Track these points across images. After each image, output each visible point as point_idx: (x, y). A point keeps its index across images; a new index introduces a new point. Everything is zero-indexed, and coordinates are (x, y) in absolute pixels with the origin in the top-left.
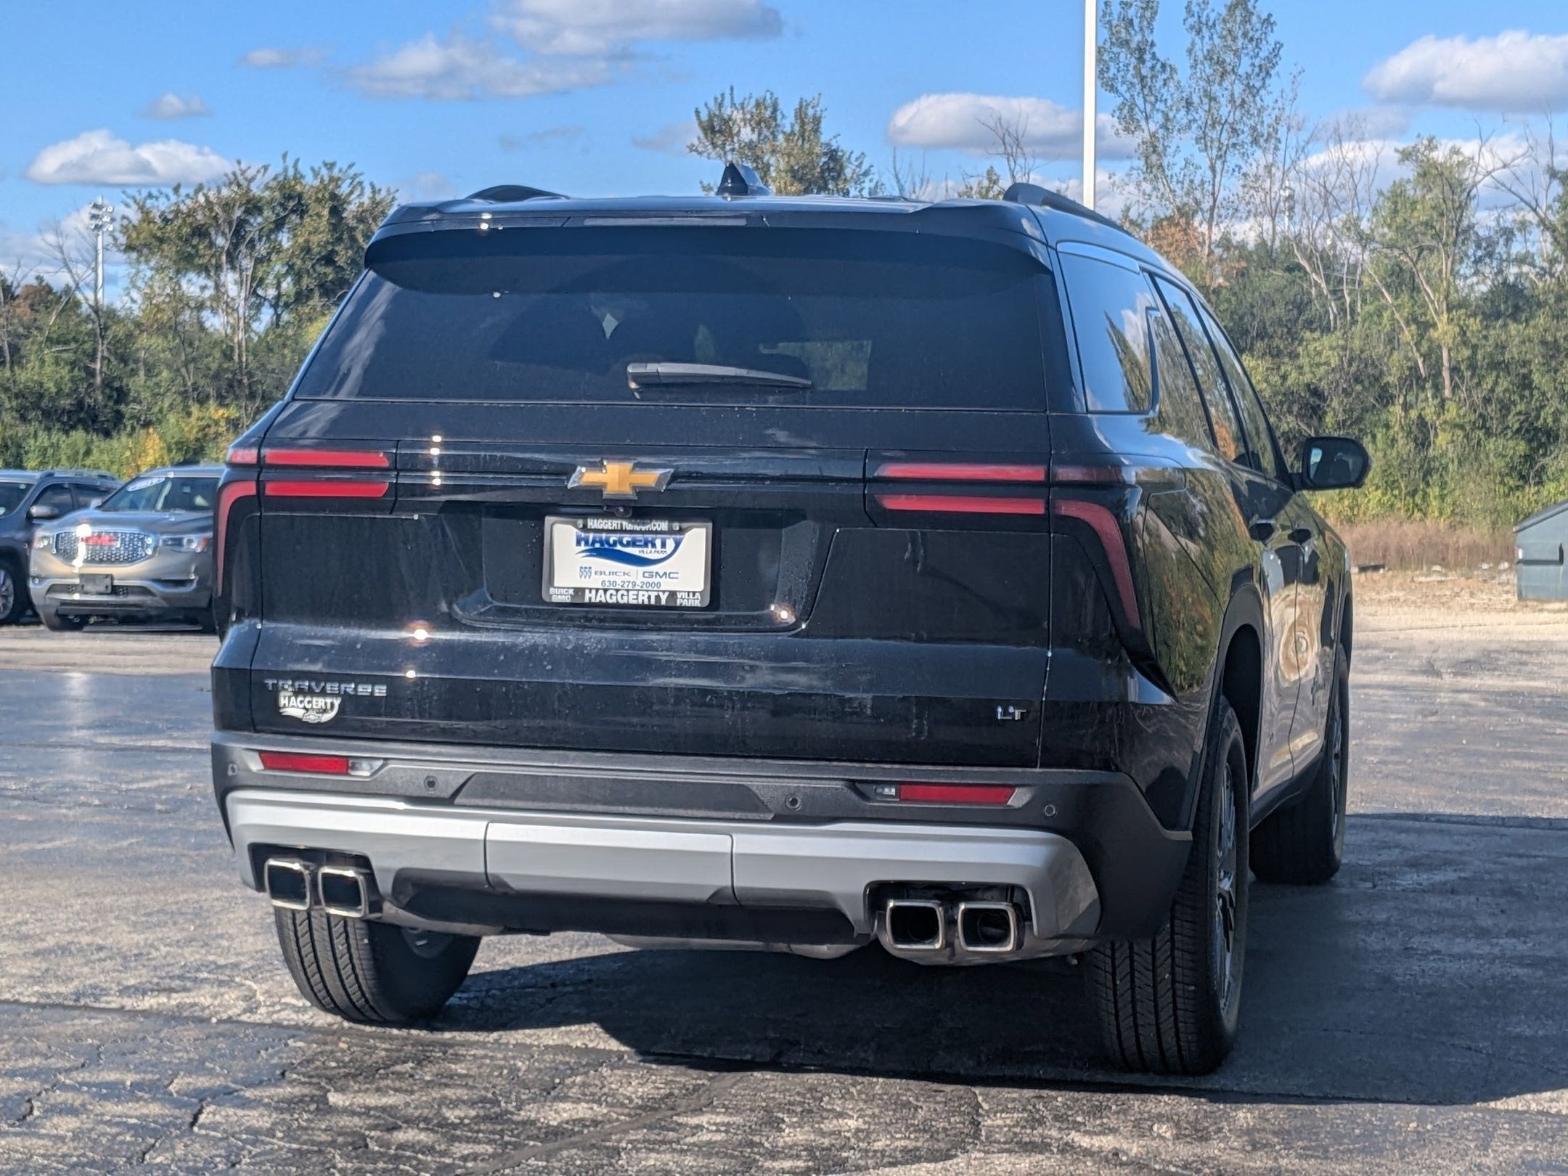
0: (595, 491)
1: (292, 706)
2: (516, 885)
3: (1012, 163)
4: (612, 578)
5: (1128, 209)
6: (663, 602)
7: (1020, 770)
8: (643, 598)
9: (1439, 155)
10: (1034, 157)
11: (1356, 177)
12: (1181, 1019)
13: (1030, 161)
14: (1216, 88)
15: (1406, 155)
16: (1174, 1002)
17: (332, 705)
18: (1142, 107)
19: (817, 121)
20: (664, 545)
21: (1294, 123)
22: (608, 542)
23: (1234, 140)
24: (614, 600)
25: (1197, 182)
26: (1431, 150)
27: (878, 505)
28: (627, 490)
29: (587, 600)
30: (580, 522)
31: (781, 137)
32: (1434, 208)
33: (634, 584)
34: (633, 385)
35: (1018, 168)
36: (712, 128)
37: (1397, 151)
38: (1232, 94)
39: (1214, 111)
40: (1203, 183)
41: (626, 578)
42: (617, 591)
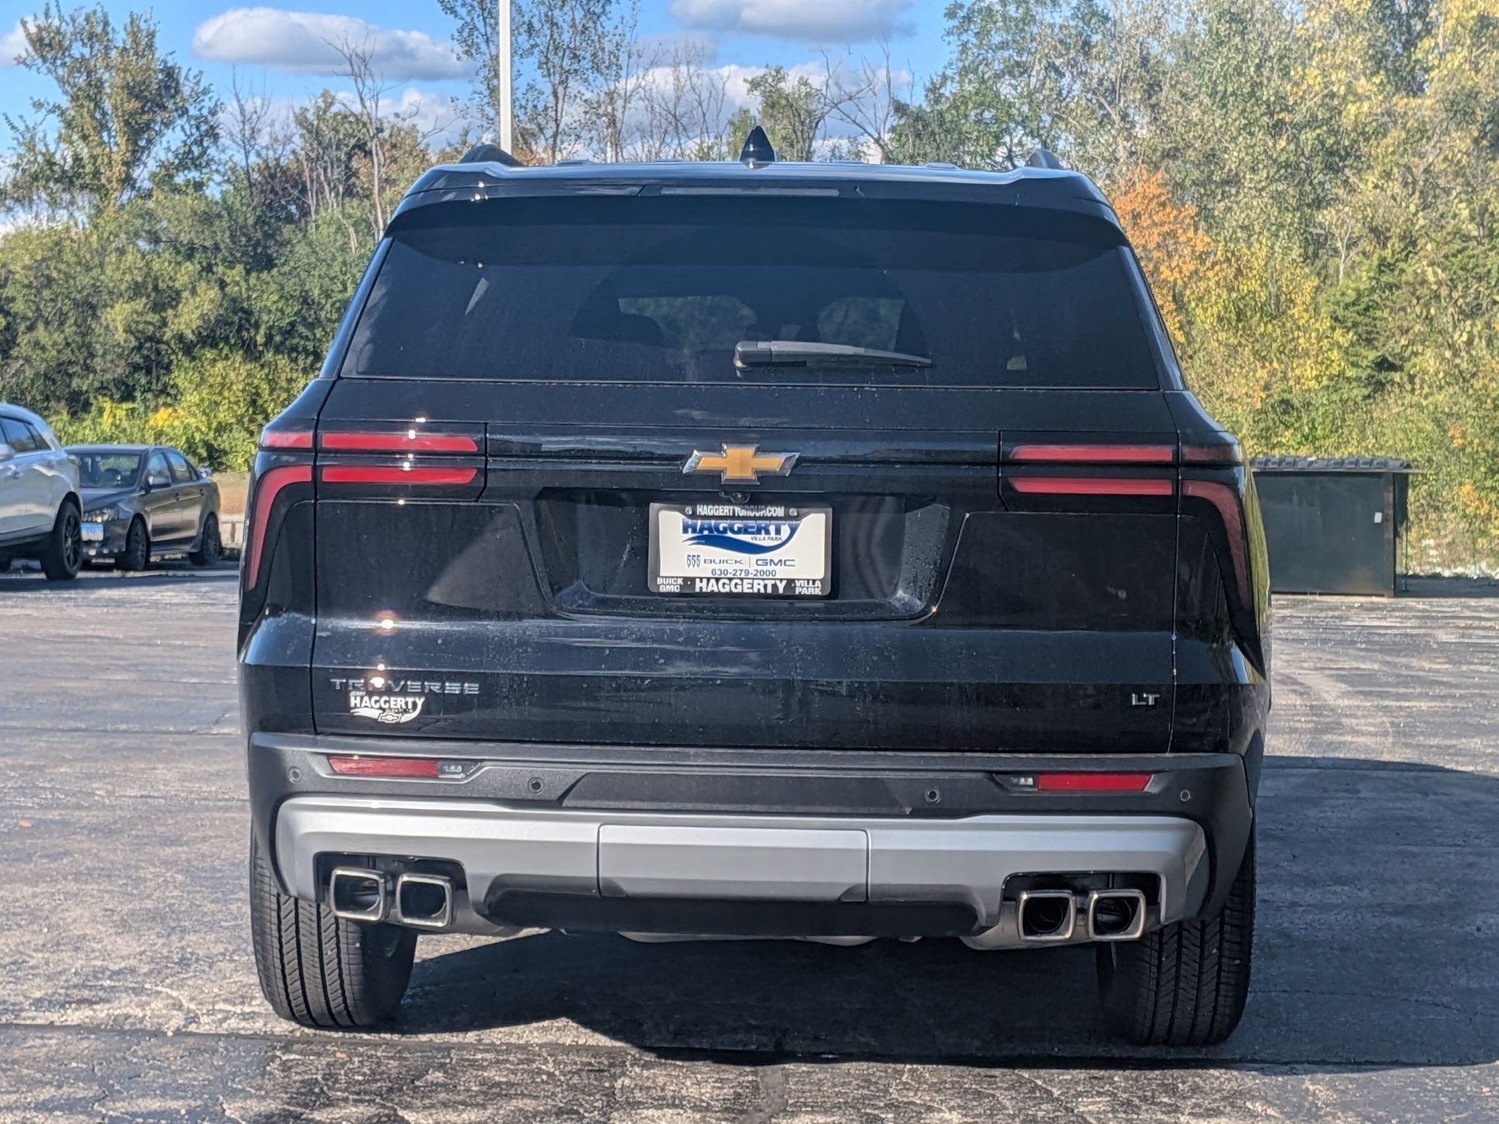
0: (713, 476)
1: (365, 707)
2: (630, 889)
3: (360, 85)
4: (723, 567)
5: (466, 133)
6: (781, 591)
7: (1153, 756)
8: (758, 587)
9: (789, 85)
10: (382, 78)
11: (705, 105)
12: (1222, 993)
13: (379, 82)
14: (557, 12)
15: (755, 85)
16: (1219, 976)
17: (415, 705)
18: (483, 30)
19: (151, 35)
20: (778, 531)
21: (634, 50)
22: (717, 529)
23: (576, 66)
24: (727, 589)
25: (540, 107)
26: (779, 81)
27: (1011, 488)
28: (749, 475)
29: (697, 590)
30: (689, 510)
31: (114, 53)
32: (784, 138)
33: (747, 572)
34: (739, 364)
35: (366, 90)
36: (41, 40)
37: (745, 80)
38: (573, 19)
39: (556, 36)
40: (546, 108)
41: (738, 566)
42: (730, 579)
